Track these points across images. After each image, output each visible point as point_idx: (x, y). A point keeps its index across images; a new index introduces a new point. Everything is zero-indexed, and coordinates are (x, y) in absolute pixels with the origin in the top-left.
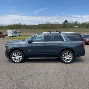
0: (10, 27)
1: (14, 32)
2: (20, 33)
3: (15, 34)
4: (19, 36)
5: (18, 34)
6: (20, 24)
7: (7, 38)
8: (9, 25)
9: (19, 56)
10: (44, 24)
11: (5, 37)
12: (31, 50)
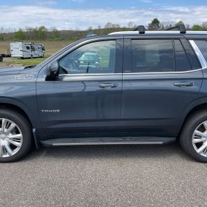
0: (20, 36)
1: (28, 48)
2: (43, 49)
3: (29, 53)
4: (41, 57)
5: (37, 53)
6: (43, 28)
7: (8, 64)
8: (18, 30)
9: (11, 136)
10: (102, 27)
11: (4, 59)
12: (58, 111)
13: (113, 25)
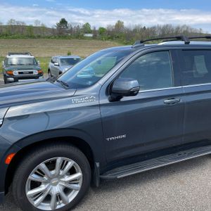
9: (67, 178)
12: (124, 136)
13: (18, 22)
